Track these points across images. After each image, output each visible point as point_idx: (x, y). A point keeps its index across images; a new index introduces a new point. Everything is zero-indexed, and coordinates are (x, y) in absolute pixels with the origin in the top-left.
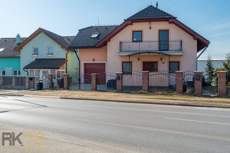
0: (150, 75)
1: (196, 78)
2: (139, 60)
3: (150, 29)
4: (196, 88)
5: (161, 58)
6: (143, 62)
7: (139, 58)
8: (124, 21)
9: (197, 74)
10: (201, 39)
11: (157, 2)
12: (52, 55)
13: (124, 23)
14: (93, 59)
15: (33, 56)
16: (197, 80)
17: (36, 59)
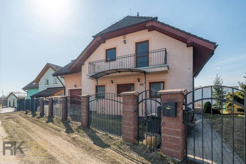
0: (91, 101)
1: (164, 109)
2: (112, 83)
3: (125, 43)
4: (166, 137)
5: (139, 79)
6: (118, 85)
7: (112, 81)
8: (93, 38)
9: (169, 97)
10: (200, 42)
11: (138, 13)
12: (57, 85)
13: (93, 40)
14: (75, 85)
15: (46, 86)
16: (168, 114)
17: (48, 88)
